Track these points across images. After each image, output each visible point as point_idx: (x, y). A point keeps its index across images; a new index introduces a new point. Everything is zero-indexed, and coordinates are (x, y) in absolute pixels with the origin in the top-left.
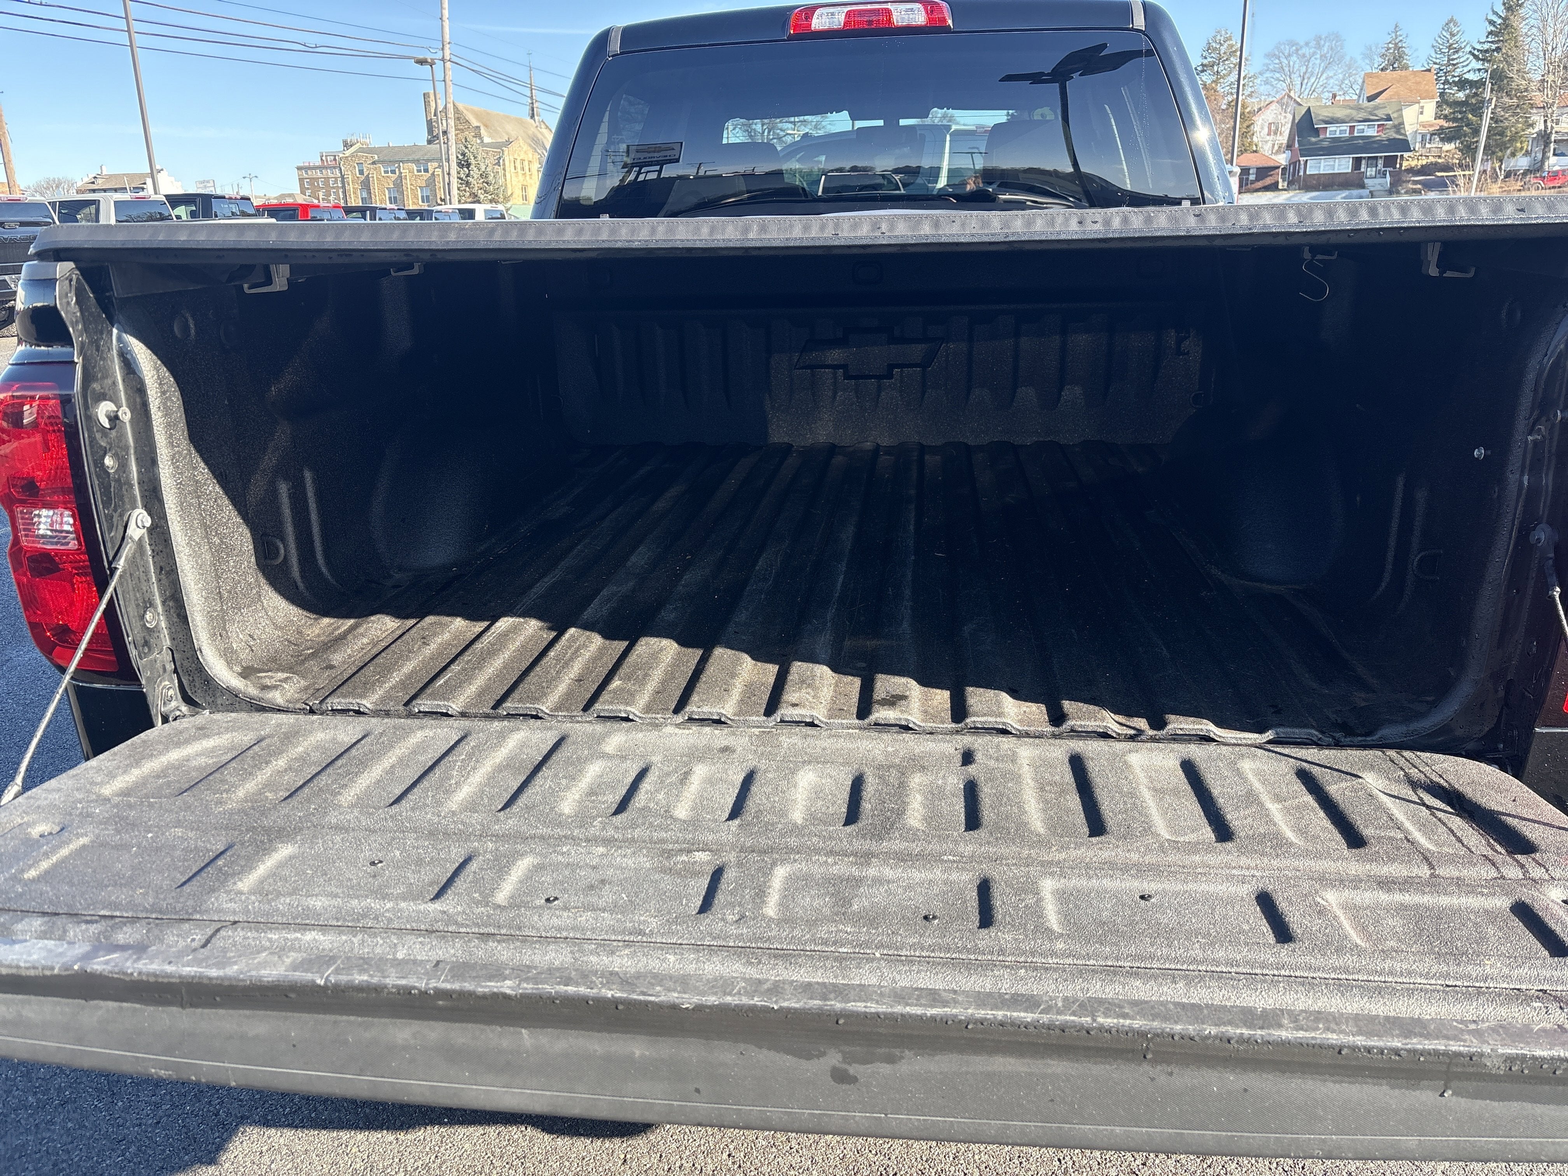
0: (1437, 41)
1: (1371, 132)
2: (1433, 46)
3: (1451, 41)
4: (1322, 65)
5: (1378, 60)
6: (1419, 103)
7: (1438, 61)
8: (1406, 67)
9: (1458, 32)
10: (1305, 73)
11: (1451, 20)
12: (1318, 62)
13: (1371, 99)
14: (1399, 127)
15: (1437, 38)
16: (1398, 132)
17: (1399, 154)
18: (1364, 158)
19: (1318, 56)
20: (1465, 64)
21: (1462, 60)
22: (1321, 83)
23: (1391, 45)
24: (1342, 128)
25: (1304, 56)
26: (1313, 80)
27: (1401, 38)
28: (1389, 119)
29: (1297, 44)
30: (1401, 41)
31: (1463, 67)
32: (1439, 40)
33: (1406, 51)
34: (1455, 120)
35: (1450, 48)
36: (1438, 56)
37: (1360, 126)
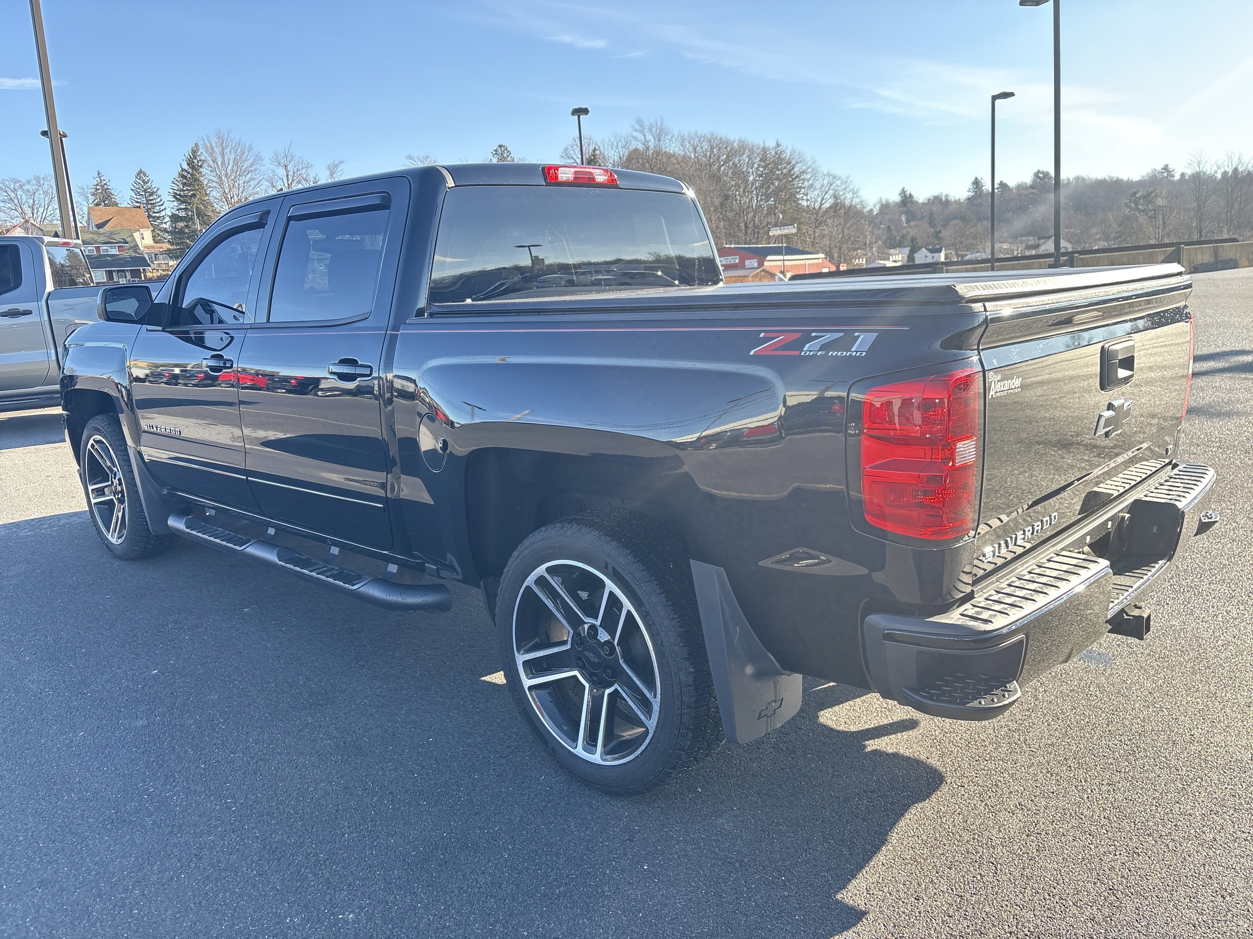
0: (134, 186)
1: (114, 251)
2: (132, 190)
3: (145, 187)
4: (46, 199)
5: (91, 199)
6: (139, 231)
7: (139, 200)
8: (116, 204)
9: (149, 180)
10: (33, 205)
11: (141, 172)
12: (42, 196)
13: (99, 226)
14: (136, 247)
15: (134, 184)
16: (136, 252)
17: (141, 269)
18: (114, 271)
19: (41, 192)
20: (160, 204)
21: (157, 201)
22: (49, 213)
23: (98, 187)
24: (89, 248)
25: (28, 191)
26: (41, 210)
27: (105, 182)
28: (126, 242)
29: (20, 181)
30: (106, 184)
31: (160, 206)
32: (135, 185)
33: (113, 192)
34: (177, 244)
35: (145, 191)
36: (138, 197)
37: (104, 247)
